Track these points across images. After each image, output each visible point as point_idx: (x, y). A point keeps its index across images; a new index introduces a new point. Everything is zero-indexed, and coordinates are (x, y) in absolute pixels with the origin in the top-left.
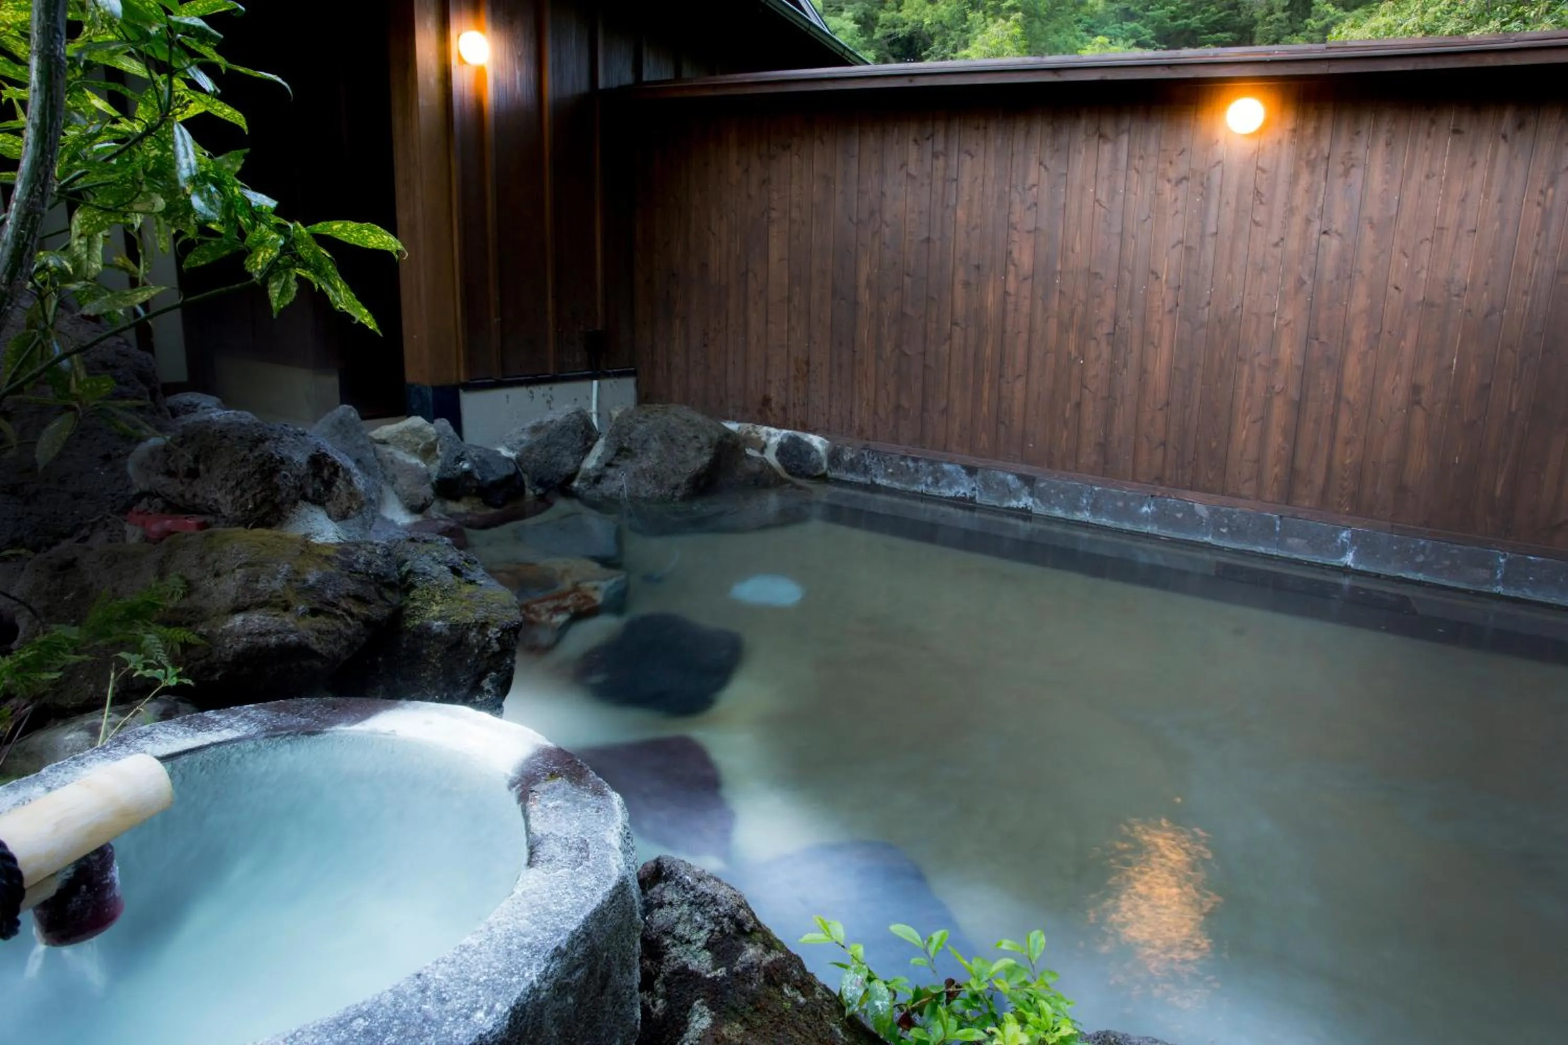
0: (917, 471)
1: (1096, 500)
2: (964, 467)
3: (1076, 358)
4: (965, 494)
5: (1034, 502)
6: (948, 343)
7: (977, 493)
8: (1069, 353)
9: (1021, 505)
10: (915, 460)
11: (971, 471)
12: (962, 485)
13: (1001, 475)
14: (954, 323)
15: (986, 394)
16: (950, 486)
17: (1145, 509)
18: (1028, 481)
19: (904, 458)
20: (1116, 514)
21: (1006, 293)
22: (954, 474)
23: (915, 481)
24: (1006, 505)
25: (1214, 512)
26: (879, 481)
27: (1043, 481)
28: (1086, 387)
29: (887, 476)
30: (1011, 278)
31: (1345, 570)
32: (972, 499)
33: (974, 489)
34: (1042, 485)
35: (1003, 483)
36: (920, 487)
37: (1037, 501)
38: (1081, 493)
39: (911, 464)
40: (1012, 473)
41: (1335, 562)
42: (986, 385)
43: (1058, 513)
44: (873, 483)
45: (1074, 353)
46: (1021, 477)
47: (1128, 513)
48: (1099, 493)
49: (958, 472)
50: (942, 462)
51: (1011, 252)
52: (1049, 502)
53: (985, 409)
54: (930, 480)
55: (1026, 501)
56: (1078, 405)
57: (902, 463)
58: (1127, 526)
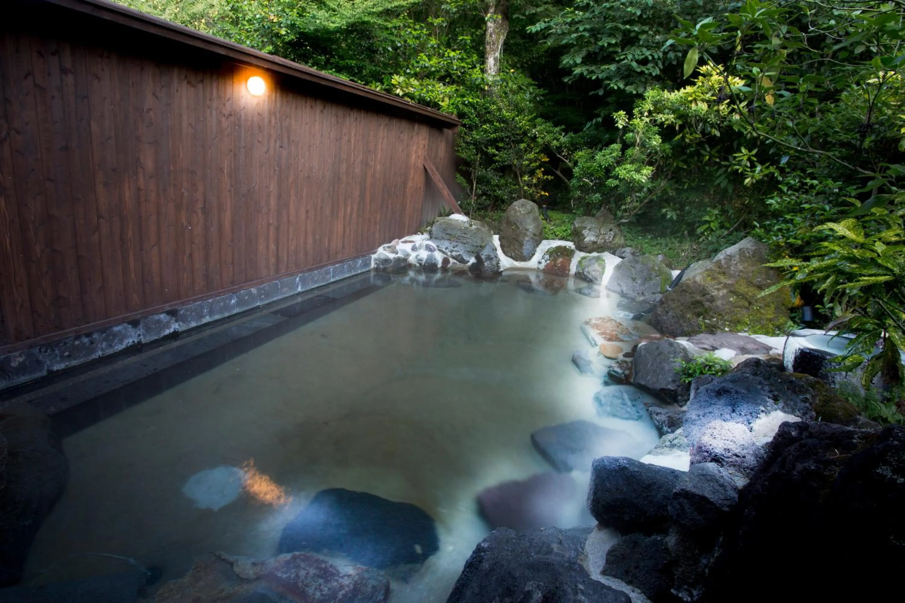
0: (92, 343)
1: (211, 308)
2: (129, 323)
3: (186, 226)
4: (133, 342)
5: (179, 325)
6: (97, 234)
7: (142, 336)
8: (183, 224)
9: (172, 330)
10: (88, 335)
11: (135, 324)
12: (131, 336)
13: (156, 317)
14: (99, 217)
15: (132, 265)
16: (121, 341)
17: (233, 301)
18: (173, 313)
19: (78, 338)
20: (221, 311)
21: (139, 189)
22: (123, 331)
23: (93, 351)
24: (162, 335)
25: (259, 290)
26: (55, 368)
27: (181, 309)
28: (194, 243)
29: (63, 359)
30: (141, 179)
31: (299, 294)
32: (139, 343)
33: (139, 335)
34: (181, 312)
35: (159, 321)
36: (97, 354)
37: (181, 323)
38: (203, 308)
39: (86, 340)
40: (162, 313)
41: (296, 292)
42: (132, 259)
43: (193, 324)
44: (50, 372)
45: (185, 223)
46: (169, 313)
47: (227, 307)
48: (211, 303)
49: (126, 329)
50: (111, 327)
51: (139, 158)
52: (188, 321)
53: (133, 276)
54: (104, 345)
55: (175, 326)
56: (191, 255)
57: (77, 343)
58: (226, 314)
